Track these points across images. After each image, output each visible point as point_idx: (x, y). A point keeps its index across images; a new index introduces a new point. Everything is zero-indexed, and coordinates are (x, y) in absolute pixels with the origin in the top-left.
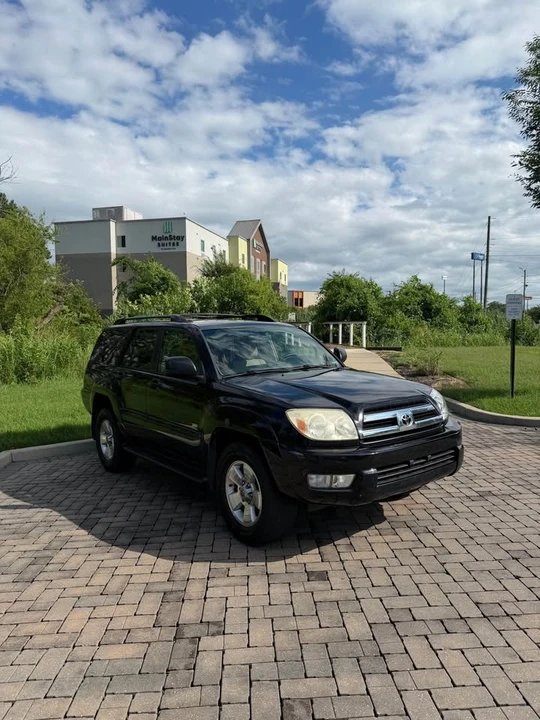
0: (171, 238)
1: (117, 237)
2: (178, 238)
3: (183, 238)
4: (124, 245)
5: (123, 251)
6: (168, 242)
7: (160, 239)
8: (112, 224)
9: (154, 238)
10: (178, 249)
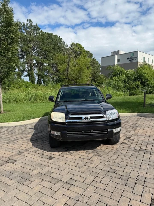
0: (133, 58)
1: (117, 60)
2: (136, 57)
3: (137, 57)
4: (119, 62)
5: (119, 63)
6: (132, 59)
7: (130, 58)
8: (116, 56)
9: (128, 59)
10: (135, 61)
